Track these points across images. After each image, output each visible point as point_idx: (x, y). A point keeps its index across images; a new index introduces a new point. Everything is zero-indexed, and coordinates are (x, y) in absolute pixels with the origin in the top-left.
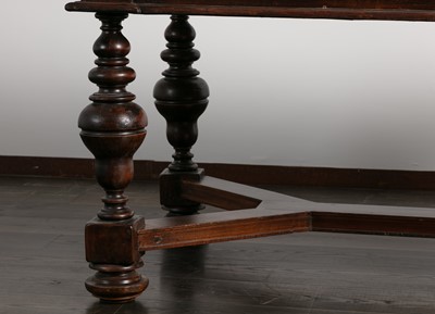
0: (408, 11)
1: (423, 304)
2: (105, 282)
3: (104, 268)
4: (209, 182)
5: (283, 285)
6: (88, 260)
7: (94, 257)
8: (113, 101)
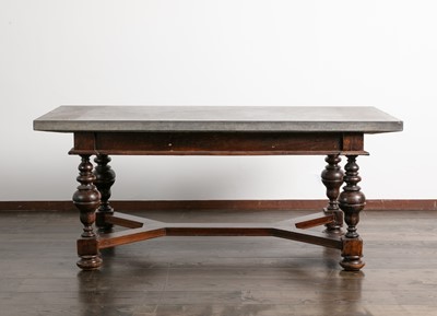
2: (86, 263)
3: (85, 257)
6: (78, 254)
8: (87, 190)
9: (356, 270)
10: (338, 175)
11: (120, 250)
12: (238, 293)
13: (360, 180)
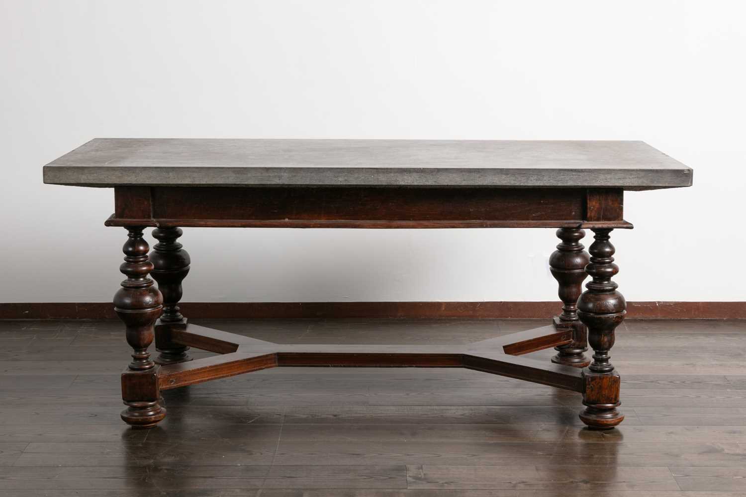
0: (343, 221)
1: (359, 415)
2: (136, 414)
3: (135, 404)
4: (194, 329)
5: (259, 407)
6: (123, 399)
7: (128, 397)
8: (138, 287)
9: (608, 429)
10: (578, 260)
11: (200, 390)
12: (401, 469)
13: (616, 271)
